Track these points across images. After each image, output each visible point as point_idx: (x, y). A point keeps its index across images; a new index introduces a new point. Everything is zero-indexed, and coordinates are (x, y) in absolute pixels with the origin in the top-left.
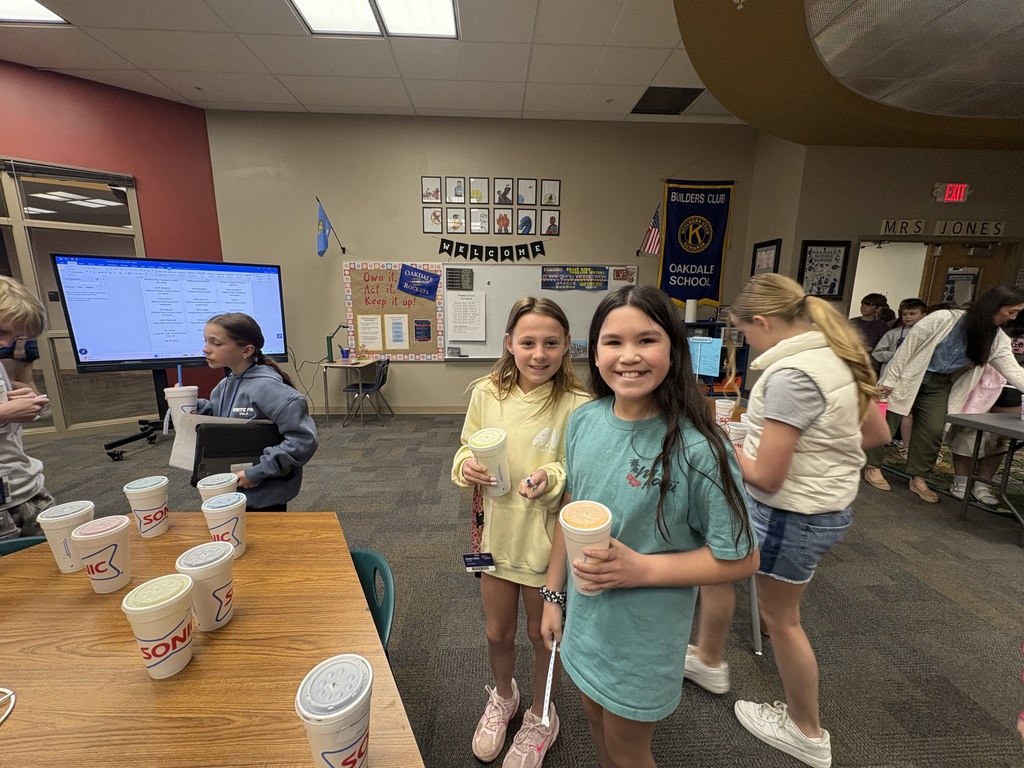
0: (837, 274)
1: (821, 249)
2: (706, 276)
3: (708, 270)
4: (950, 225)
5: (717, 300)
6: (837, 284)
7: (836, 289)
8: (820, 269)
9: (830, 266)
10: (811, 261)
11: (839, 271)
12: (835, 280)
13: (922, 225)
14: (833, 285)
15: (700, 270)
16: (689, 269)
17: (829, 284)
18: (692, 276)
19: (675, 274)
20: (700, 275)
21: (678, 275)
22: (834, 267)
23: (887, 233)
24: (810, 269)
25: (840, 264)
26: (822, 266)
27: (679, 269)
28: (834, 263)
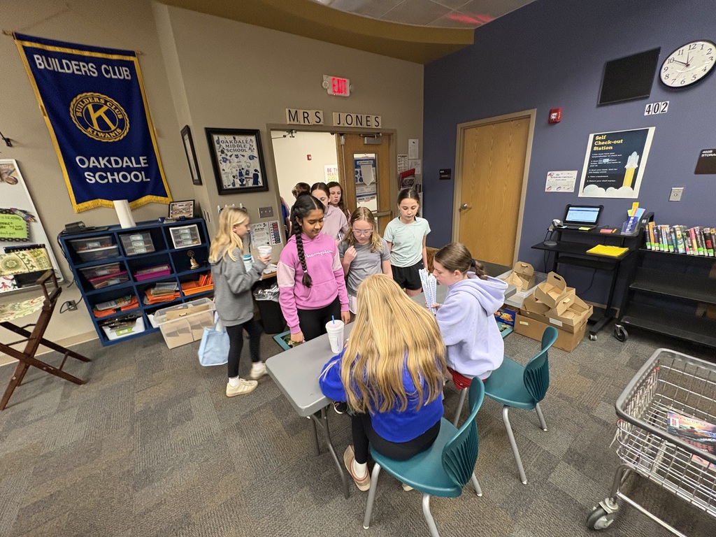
0: (256, 164)
1: (230, 138)
2: (139, 170)
3: (138, 162)
4: (343, 116)
5: (166, 196)
6: (260, 174)
7: (260, 179)
8: (236, 160)
9: (247, 156)
10: (222, 152)
11: (257, 160)
12: (256, 170)
13: (320, 115)
14: (256, 177)
15: (126, 162)
16: (109, 161)
17: (251, 175)
18: (119, 170)
19: (88, 169)
20: (129, 170)
21: (94, 170)
22: (251, 158)
23: (292, 122)
24: (225, 160)
25: (255, 153)
26: (237, 156)
27: (93, 162)
28: (248, 153)
